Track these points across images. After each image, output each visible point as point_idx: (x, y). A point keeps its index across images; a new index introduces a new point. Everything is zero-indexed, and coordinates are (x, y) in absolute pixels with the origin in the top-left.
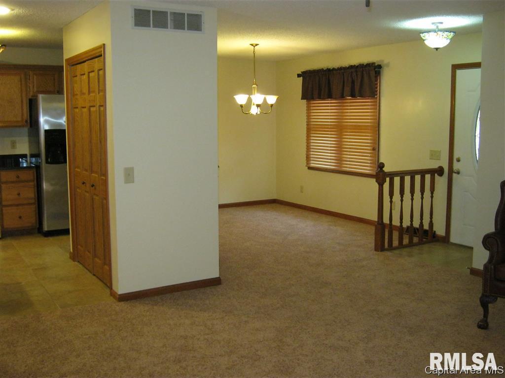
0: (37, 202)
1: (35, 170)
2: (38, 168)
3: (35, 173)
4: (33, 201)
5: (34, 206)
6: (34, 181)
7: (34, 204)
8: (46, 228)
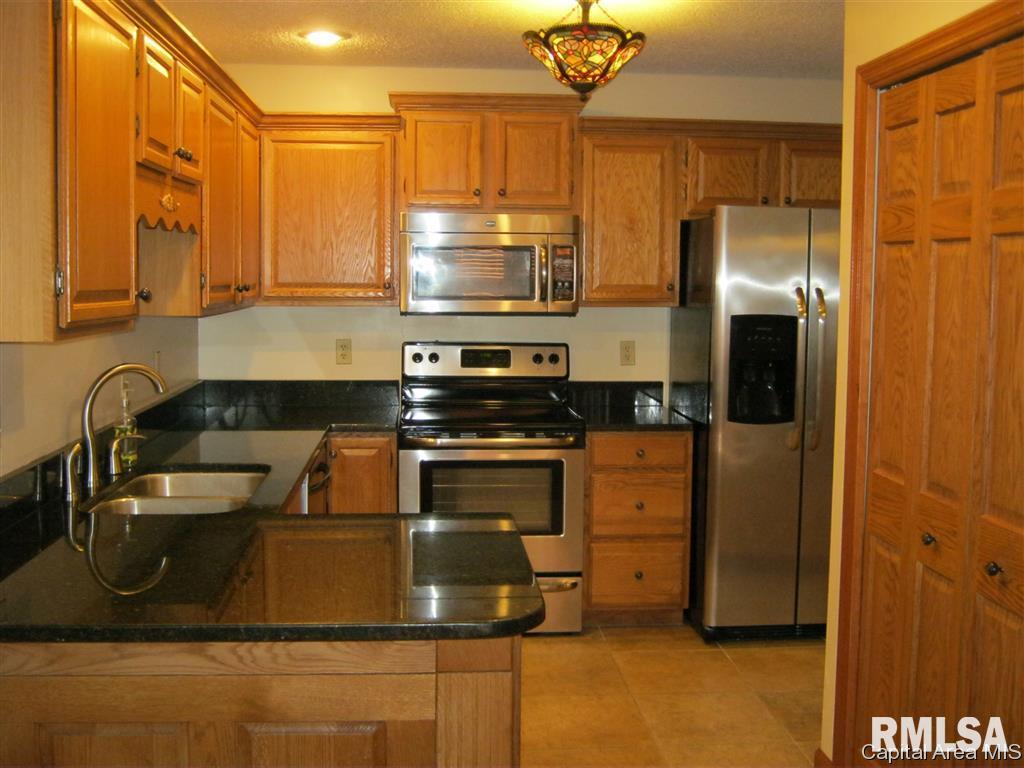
0: (689, 535)
1: (689, 436)
2: (701, 431)
3: (691, 446)
4: (678, 530)
5: (682, 544)
6: (684, 469)
7: (682, 537)
8: (712, 621)
